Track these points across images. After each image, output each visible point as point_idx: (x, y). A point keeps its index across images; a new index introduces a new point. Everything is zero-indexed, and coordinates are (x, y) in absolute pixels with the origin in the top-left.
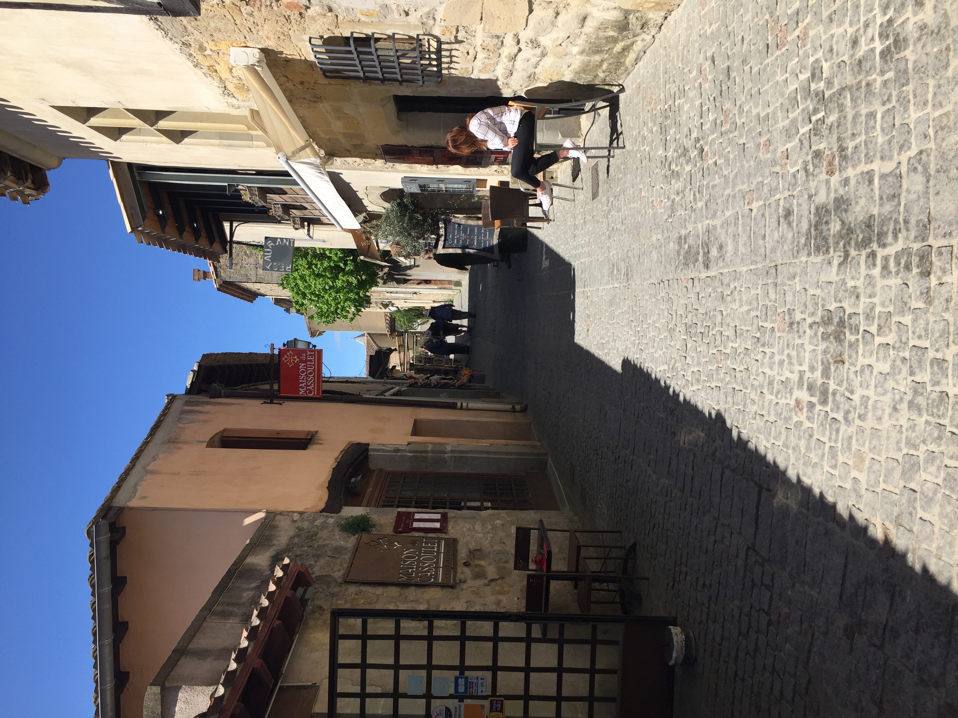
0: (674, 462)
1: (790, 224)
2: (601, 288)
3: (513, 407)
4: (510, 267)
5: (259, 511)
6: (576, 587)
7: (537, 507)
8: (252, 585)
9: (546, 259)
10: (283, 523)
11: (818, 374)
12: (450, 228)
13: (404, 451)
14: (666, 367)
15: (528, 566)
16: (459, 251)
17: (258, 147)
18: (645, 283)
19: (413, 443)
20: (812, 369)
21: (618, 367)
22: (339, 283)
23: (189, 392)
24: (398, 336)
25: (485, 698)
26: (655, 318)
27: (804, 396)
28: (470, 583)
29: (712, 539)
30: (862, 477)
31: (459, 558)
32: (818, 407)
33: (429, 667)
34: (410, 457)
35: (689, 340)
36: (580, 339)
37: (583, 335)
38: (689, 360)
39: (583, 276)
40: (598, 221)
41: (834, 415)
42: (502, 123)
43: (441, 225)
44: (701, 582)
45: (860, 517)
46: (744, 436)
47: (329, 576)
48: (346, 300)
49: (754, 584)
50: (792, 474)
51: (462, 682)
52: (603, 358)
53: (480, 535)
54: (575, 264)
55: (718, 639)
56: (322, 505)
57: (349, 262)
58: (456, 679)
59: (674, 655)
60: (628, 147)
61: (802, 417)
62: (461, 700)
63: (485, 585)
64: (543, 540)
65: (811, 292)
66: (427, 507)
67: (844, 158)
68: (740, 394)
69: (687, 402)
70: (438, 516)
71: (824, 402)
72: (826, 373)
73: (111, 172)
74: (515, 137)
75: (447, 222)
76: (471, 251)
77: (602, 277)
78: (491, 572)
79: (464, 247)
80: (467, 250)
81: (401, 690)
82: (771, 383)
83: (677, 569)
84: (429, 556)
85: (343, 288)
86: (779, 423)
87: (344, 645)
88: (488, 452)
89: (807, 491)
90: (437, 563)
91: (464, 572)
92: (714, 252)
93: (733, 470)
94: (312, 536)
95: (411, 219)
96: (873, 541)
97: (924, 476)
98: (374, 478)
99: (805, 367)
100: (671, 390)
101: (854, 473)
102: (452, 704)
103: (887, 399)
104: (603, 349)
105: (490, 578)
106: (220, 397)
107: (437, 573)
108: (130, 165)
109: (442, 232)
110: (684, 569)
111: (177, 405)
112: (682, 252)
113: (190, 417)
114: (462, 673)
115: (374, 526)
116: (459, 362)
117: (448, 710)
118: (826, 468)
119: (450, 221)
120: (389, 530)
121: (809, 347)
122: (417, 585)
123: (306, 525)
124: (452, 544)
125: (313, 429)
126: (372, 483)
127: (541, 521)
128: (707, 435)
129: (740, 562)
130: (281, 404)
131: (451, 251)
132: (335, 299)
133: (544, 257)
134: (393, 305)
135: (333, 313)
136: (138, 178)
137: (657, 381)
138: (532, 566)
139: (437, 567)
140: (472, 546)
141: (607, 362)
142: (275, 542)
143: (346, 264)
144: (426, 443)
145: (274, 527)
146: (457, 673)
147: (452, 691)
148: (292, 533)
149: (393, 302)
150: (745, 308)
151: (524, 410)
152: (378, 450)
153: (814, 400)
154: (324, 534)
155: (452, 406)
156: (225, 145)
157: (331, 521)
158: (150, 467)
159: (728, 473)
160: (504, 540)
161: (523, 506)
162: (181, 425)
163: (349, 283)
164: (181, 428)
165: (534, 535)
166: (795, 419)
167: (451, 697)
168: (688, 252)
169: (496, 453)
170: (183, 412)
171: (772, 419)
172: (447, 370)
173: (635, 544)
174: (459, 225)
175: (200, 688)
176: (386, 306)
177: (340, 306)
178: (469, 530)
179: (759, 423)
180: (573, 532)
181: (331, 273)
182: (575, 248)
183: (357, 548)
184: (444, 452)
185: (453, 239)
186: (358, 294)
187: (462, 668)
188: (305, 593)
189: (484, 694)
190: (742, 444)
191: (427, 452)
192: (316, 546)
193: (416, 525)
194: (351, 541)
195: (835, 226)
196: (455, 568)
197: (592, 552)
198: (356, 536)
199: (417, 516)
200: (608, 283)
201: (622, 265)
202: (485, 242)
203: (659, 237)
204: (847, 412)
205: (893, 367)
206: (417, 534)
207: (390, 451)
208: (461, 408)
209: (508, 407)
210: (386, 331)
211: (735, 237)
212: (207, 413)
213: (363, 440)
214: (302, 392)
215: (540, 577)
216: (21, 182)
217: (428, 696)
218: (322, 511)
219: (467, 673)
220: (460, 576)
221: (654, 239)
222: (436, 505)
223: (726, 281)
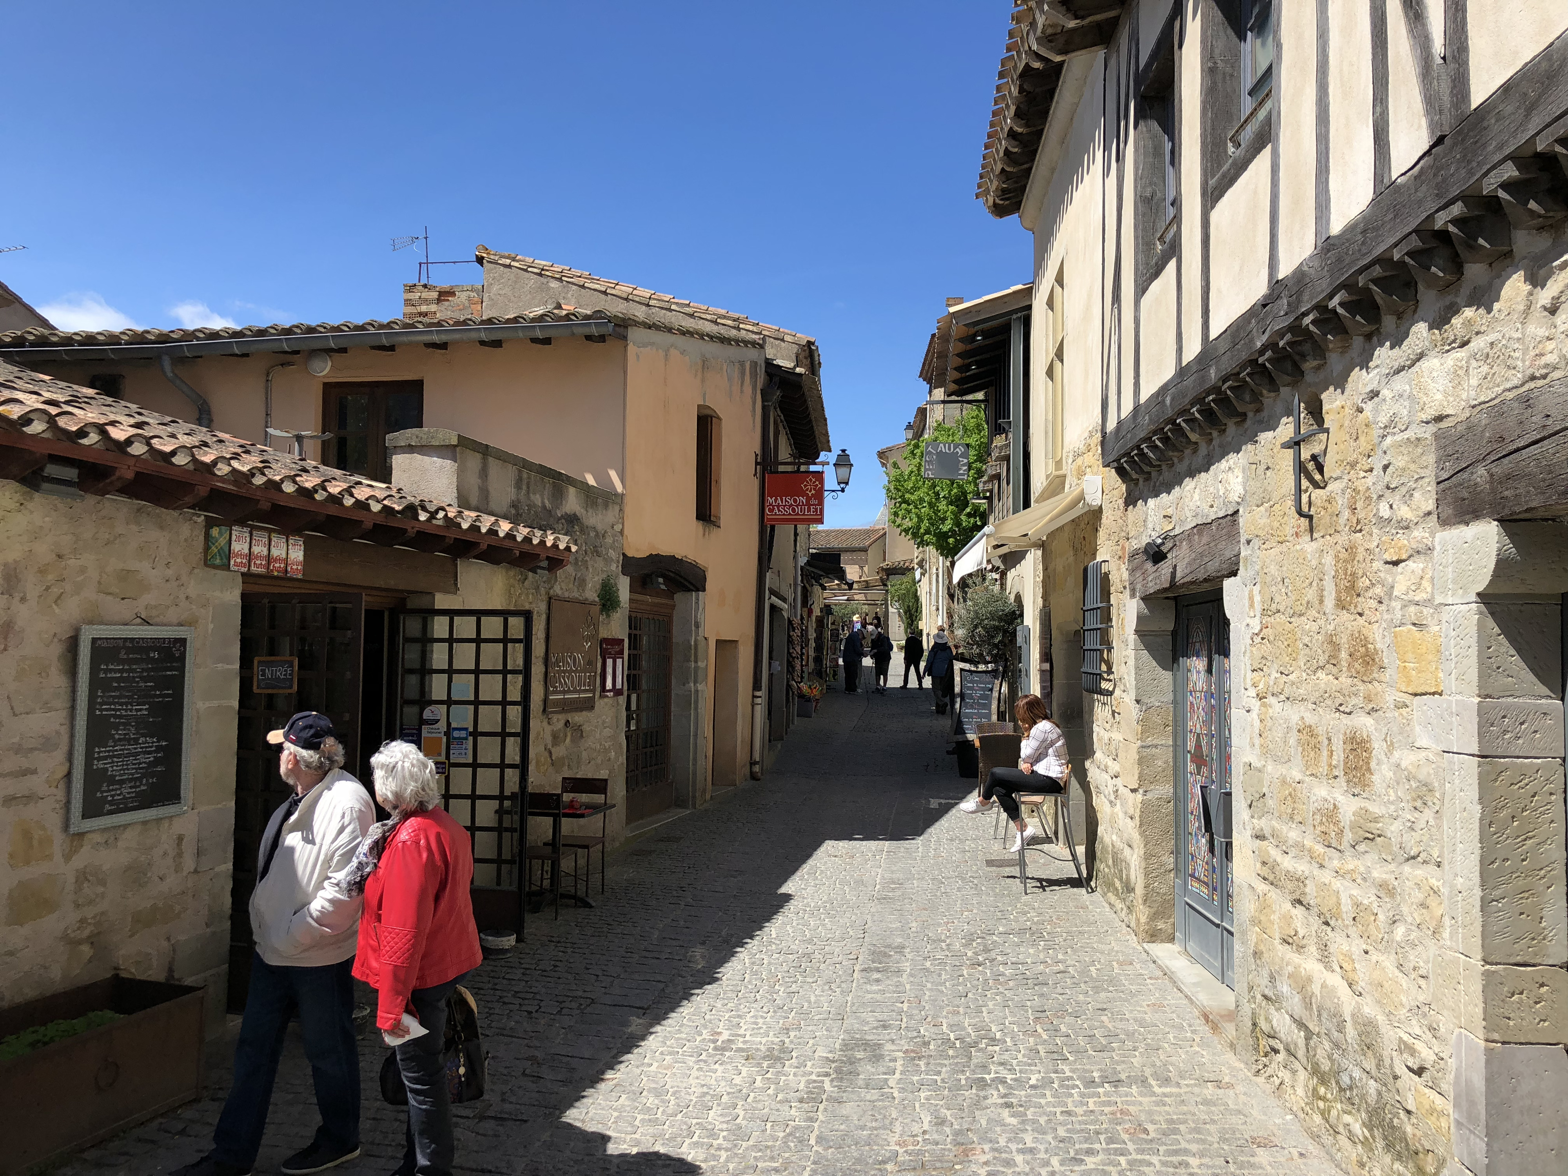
0: (674, 943)
1: (876, 1028)
2: (880, 871)
3: (756, 763)
4: (948, 753)
5: (624, 487)
6: (545, 844)
7: (629, 798)
8: (546, 502)
9: (940, 804)
10: (611, 515)
11: (741, 1045)
12: (988, 678)
13: (697, 634)
14: (774, 936)
15: (567, 792)
16: (957, 689)
17: (1046, 465)
18: (869, 917)
19: (707, 644)
20: (745, 1042)
21: (783, 890)
22: (942, 506)
23: (769, 363)
24: (882, 579)
25: (448, 757)
26: (829, 926)
27: (725, 1036)
28: (548, 729)
29: (600, 973)
30: (653, 1068)
31: (574, 714)
32: (712, 1046)
33: (477, 703)
34: (689, 641)
35: (796, 956)
36: (829, 846)
37: (832, 851)
38: (776, 956)
39: (902, 850)
40: (957, 867)
41: (704, 1054)
42: (1047, 755)
43: (990, 667)
44: (558, 963)
45: (622, 1067)
46: (694, 998)
47: (556, 580)
48: (918, 516)
49: (561, 1003)
50: (658, 1028)
51: (463, 734)
52: (799, 874)
53: (598, 736)
54: (919, 841)
55: (507, 976)
56: (630, 554)
57: (972, 520)
58: (466, 729)
59: (490, 938)
60: (1025, 898)
61: (706, 1034)
62: (446, 734)
63: (546, 745)
64: (595, 808)
65: (811, 1042)
66: (629, 668)
67: (913, 1059)
68: (734, 996)
69: (733, 954)
70: (619, 686)
71: (715, 1049)
72: (739, 1050)
73: (1020, 287)
74: (1033, 771)
75: (994, 673)
76: (957, 706)
77: (892, 872)
78: (559, 752)
79: (962, 695)
80: (958, 700)
81: (455, 677)
82: (739, 1016)
83: (569, 945)
84: (576, 681)
85: (936, 512)
86: (702, 1021)
87: (498, 621)
88: (696, 735)
89: (643, 1038)
90: (569, 691)
91: (558, 721)
92: (876, 976)
93: (663, 990)
94: (597, 552)
95: (996, 629)
96: (603, 1073)
97: (651, 1099)
98: (664, 601)
99: (748, 1038)
100: (749, 941)
101: (655, 1064)
102: (442, 726)
103: (713, 1082)
104: (809, 874)
105: (553, 750)
106: (764, 400)
107: (560, 692)
108: (1029, 307)
109: (982, 667)
110: (569, 950)
111: (752, 354)
112: (887, 950)
113: (736, 374)
114: (471, 734)
115: (608, 616)
116: (834, 676)
117: (437, 721)
118: (661, 1049)
119: (996, 677)
120: (604, 633)
121: (764, 1040)
122: (546, 674)
123: (609, 540)
124: (588, 705)
125: (722, 523)
126: (657, 600)
127: (614, 806)
128: (698, 971)
129: (580, 993)
130: (755, 475)
131: (957, 679)
132: (921, 500)
133: (943, 801)
134: (923, 574)
135: (902, 496)
136: (1015, 316)
137: (761, 928)
138: (567, 797)
139: (564, 692)
140: (586, 728)
141: (793, 877)
142: (590, 511)
143: (969, 515)
144: (707, 659)
145: (606, 506)
146: (471, 729)
147: (454, 725)
148: (600, 527)
149: (927, 575)
150: (813, 999)
151: (753, 777)
152: (697, 603)
153: (719, 1043)
154: (600, 563)
155: (757, 686)
156: (1046, 427)
157: (614, 567)
158: (673, 351)
159: (661, 986)
160: (592, 762)
161: (631, 781)
162: (725, 367)
163: (944, 520)
164: (721, 369)
165: (599, 798)
166: (704, 1032)
167: (449, 724)
168: (885, 955)
169: (696, 744)
170: (742, 364)
171: (707, 1017)
172: (821, 661)
173: (591, 907)
174: (991, 690)
175: (455, 480)
176: (921, 564)
177: (911, 507)
178: (604, 722)
179: (705, 1008)
180: (602, 841)
181: (956, 496)
182: (938, 841)
183: (584, 603)
184: (695, 682)
185: (972, 682)
186: (927, 532)
187: (476, 734)
188: (543, 568)
189: (451, 756)
190: (687, 996)
191: (696, 662)
192: (587, 558)
193: (609, 662)
194: (591, 594)
195: (860, 1055)
196: (563, 711)
197: (582, 862)
198: (597, 599)
199: (619, 661)
200: (883, 878)
201: (898, 893)
202: (970, 723)
203: (913, 929)
204: (705, 1062)
205: (736, 1085)
206: (599, 665)
207: (696, 617)
208: (754, 697)
209: (757, 757)
210: (888, 563)
211: (883, 992)
212: (742, 392)
213: (708, 586)
214: (771, 500)
215: (558, 807)
216: (1000, 193)
217: (449, 702)
218: (624, 554)
219: (471, 738)
220: (555, 717)
221: (914, 924)
222: (633, 681)
223: (843, 985)
